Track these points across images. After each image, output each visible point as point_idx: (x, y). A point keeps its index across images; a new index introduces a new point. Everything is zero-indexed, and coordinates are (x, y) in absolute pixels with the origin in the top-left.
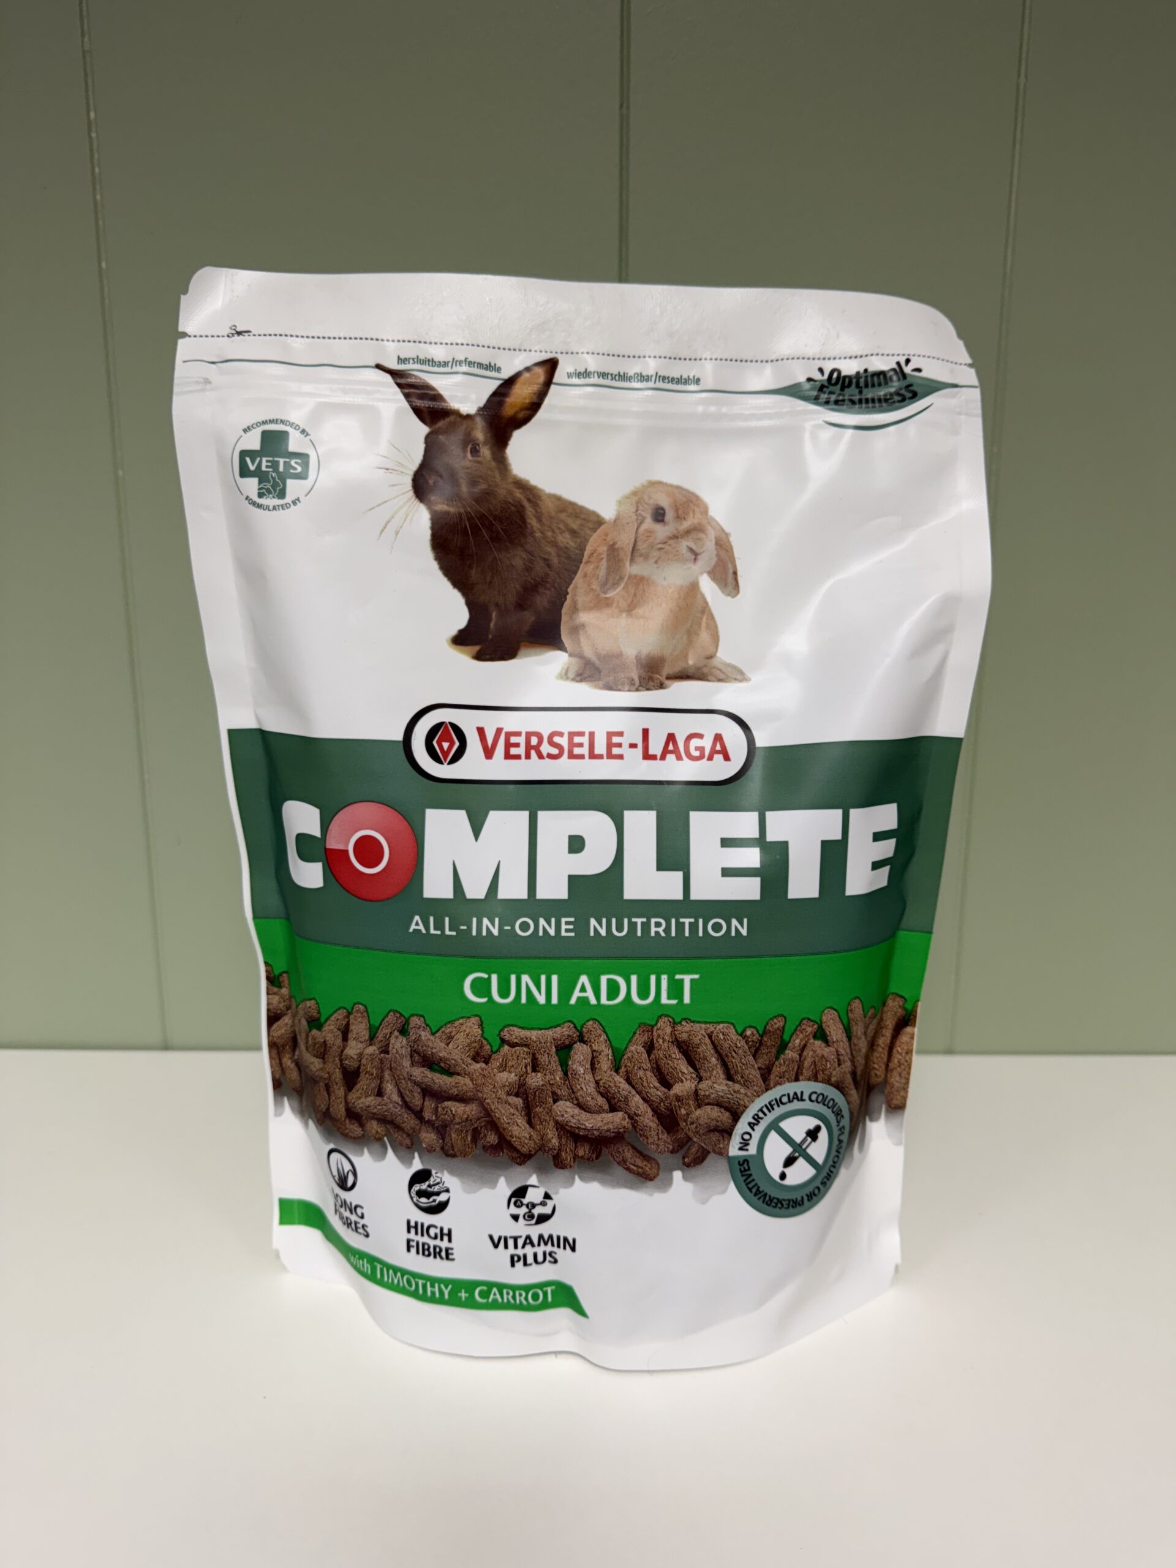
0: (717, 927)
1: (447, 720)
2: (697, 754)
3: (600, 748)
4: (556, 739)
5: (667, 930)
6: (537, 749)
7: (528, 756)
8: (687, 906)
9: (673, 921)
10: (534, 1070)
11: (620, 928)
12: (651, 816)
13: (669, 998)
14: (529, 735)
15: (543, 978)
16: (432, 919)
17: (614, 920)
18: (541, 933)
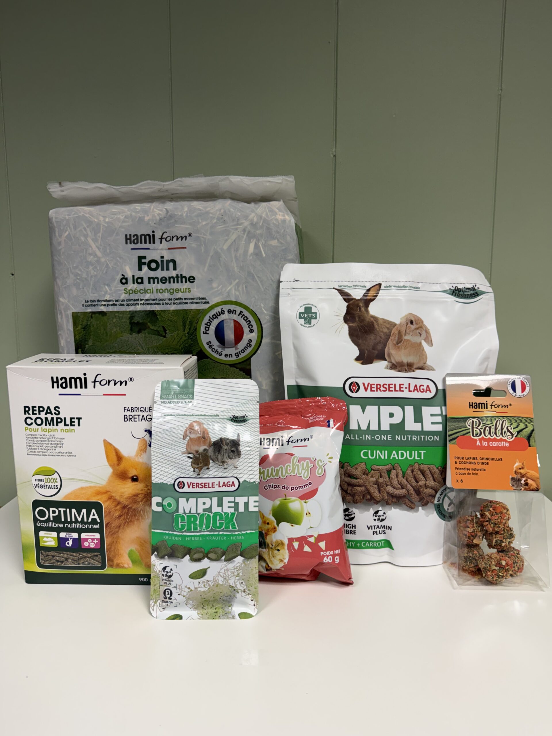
0: (431, 438)
1: (354, 381)
2: (422, 391)
3: (398, 388)
4: (385, 386)
5: (417, 439)
6: (379, 389)
7: (377, 391)
8: (423, 432)
9: (419, 436)
10: (381, 477)
11: (404, 438)
12: (412, 407)
13: (418, 457)
14: (377, 385)
15: (383, 452)
16: (352, 435)
17: (402, 436)
18: (382, 439)
